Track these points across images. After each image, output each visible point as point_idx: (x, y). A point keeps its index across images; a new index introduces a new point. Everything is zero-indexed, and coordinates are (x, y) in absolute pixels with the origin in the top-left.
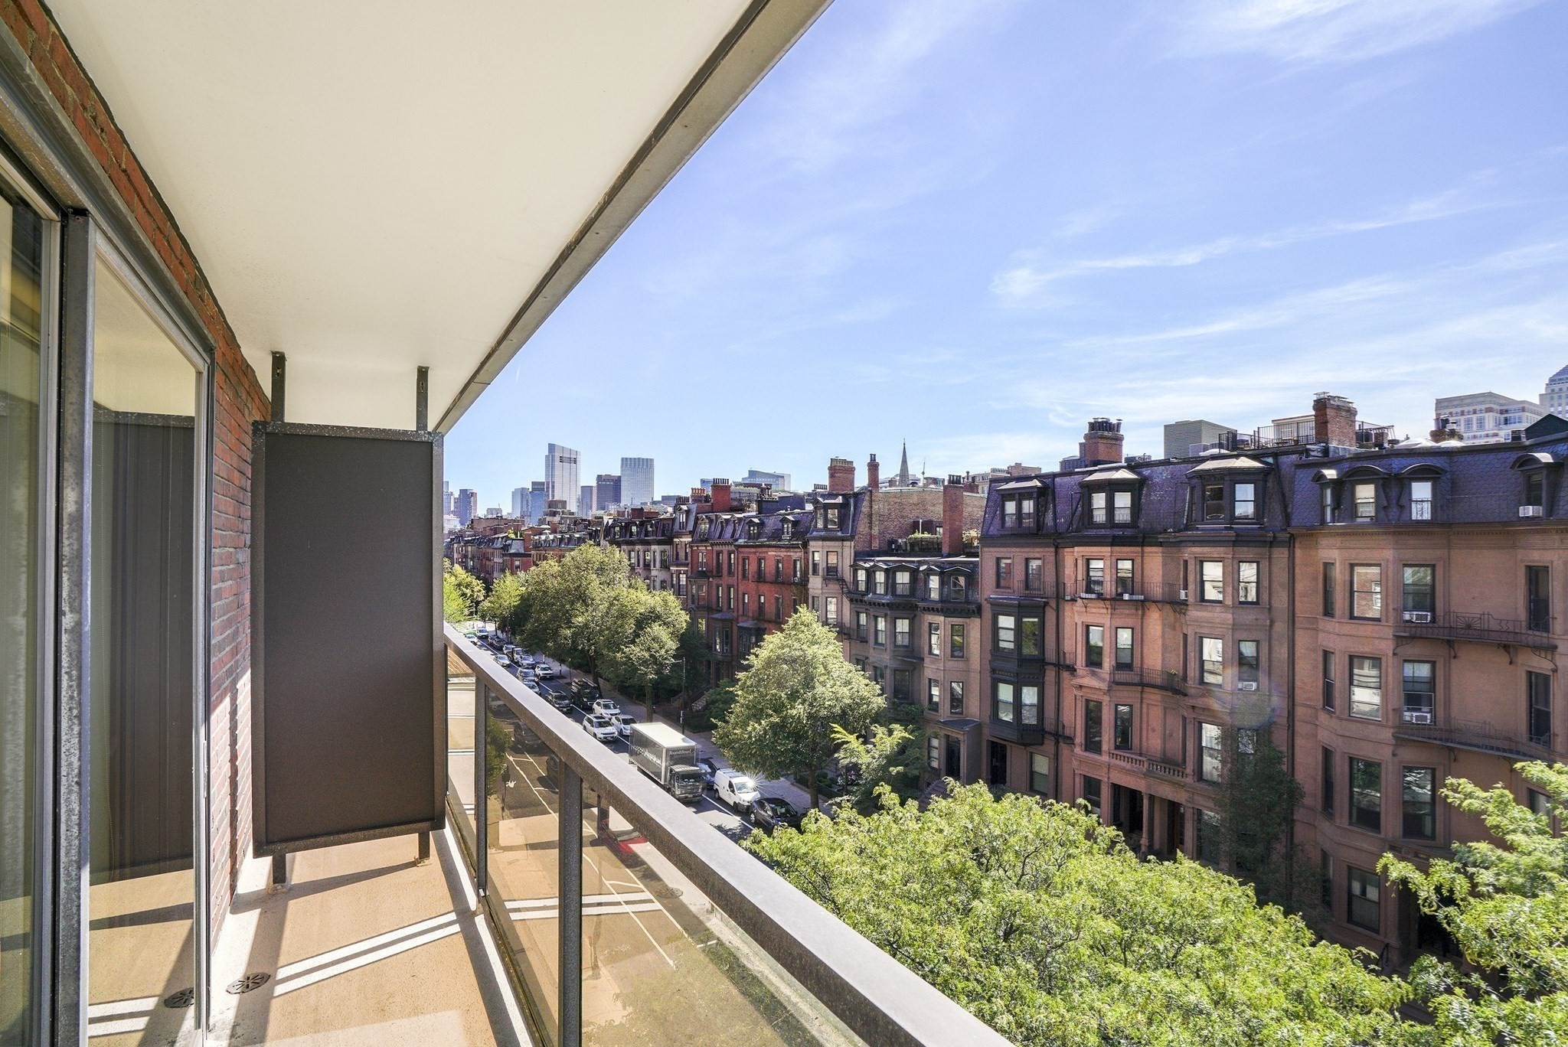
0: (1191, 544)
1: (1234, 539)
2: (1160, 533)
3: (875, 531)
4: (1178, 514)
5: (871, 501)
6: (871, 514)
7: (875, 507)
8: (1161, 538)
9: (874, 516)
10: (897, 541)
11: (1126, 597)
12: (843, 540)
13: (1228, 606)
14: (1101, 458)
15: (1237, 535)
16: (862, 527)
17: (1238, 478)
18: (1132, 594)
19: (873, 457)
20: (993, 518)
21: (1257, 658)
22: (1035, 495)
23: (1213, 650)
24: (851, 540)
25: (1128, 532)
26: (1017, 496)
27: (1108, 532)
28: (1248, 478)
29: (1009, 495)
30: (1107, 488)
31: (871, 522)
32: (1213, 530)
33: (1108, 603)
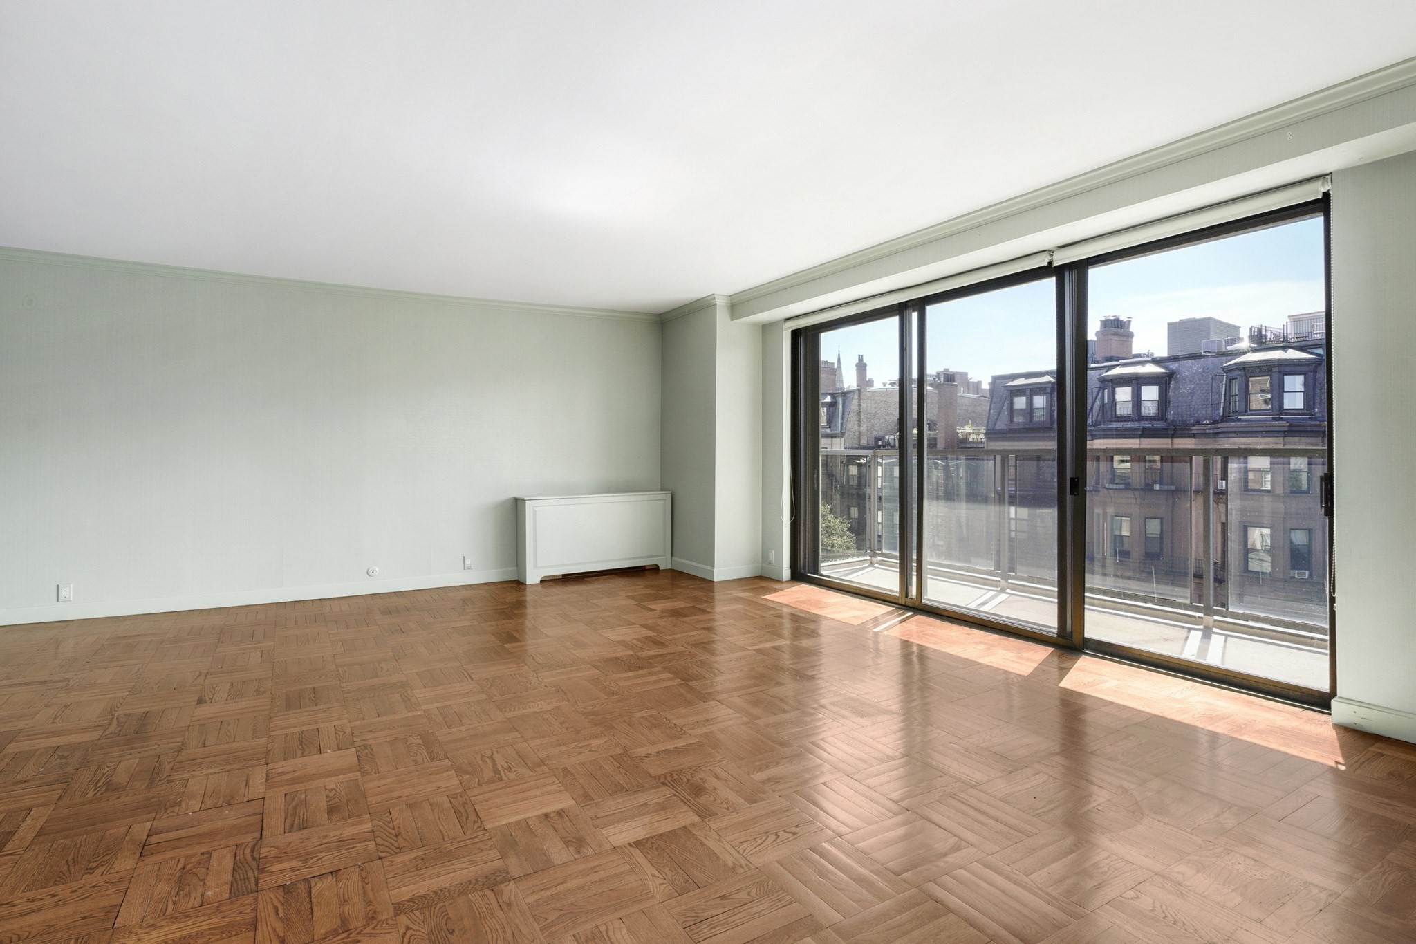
0: (1235, 435)
1: (1286, 429)
2: (1194, 425)
3: (864, 428)
4: (1215, 407)
5: (860, 399)
6: (860, 412)
7: (864, 405)
8: (1195, 429)
9: (862, 414)
10: (884, 437)
11: (1157, 487)
12: (832, 438)
13: (1278, 496)
14: (1114, 354)
15: (1291, 426)
16: (852, 424)
17: (1288, 369)
18: (1161, 484)
19: (861, 358)
20: (999, 413)
21: (1309, 547)
22: (1048, 390)
23: (1259, 537)
24: (842, 437)
25: (1158, 424)
26: (1028, 392)
27: (1135, 424)
28: (1297, 369)
29: (1019, 391)
30: (1134, 382)
31: (859, 420)
32: (1260, 421)
33: (1137, 493)
